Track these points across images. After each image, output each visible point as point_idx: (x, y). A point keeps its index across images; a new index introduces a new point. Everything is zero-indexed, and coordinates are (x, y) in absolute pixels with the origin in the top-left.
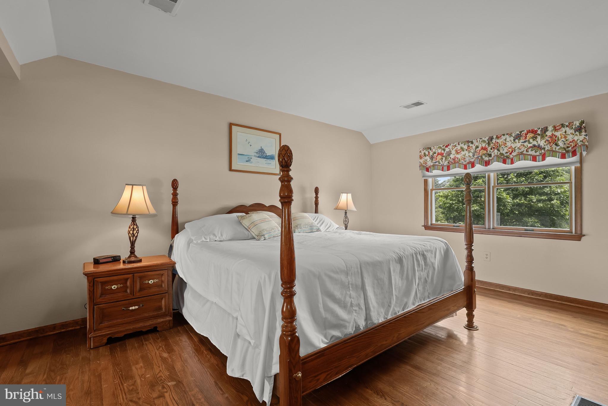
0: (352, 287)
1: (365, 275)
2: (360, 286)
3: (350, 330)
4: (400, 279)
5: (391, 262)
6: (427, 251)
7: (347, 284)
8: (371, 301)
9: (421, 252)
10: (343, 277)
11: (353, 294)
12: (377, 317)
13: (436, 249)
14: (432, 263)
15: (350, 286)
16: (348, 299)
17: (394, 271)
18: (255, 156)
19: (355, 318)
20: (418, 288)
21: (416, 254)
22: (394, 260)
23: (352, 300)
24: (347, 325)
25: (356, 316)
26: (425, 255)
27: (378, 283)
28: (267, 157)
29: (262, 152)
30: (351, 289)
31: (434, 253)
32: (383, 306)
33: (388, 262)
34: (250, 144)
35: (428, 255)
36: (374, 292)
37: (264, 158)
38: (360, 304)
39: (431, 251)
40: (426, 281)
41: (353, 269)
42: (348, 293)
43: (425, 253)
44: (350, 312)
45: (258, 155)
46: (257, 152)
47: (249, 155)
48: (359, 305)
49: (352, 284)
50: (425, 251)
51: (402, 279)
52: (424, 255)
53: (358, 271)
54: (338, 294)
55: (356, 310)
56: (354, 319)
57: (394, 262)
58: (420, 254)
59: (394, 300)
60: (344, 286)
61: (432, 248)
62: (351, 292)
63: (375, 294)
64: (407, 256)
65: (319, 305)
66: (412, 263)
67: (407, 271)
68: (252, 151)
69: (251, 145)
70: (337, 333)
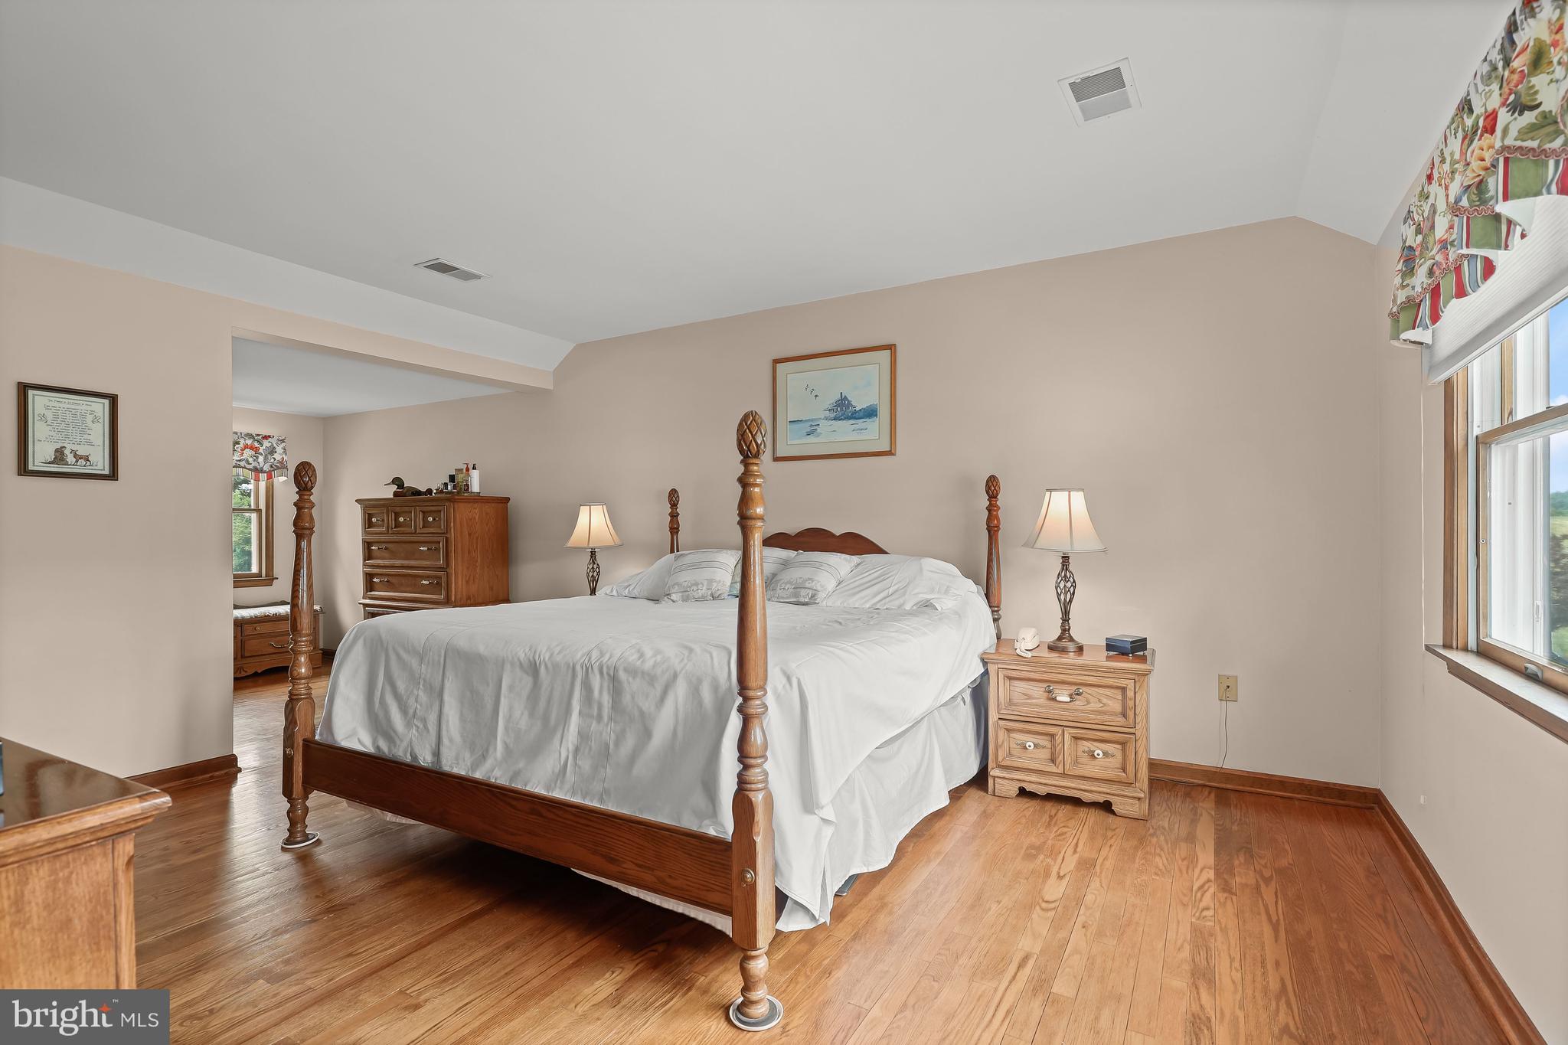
0: (424, 686)
1: (450, 674)
2: (437, 690)
3: (402, 754)
4: (526, 713)
5: (508, 667)
6: (633, 672)
7: (417, 676)
8: (447, 726)
9: (608, 667)
10: (414, 662)
11: (423, 697)
12: (452, 763)
13: (675, 676)
14: (642, 713)
15: (422, 682)
16: (412, 702)
17: (511, 688)
18: (826, 418)
19: (413, 739)
20: (575, 758)
21: (587, 670)
22: (518, 663)
23: (418, 707)
24: (398, 742)
25: (415, 735)
26: (620, 682)
27: (472, 701)
28: (855, 416)
29: (843, 405)
30: (421, 686)
31: (659, 688)
32: (472, 748)
33: (501, 664)
34: (814, 394)
35: (632, 686)
36: (462, 714)
37: (849, 418)
38: (428, 721)
39: (651, 679)
40: (605, 753)
41: (431, 654)
42: (415, 692)
43: (622, 675)
44: (409, 725)
45: (833, 415)
46: (830, 407)
47: (812, 420)
48: (424, 721)
49: (425, 680)
50: (626, 670)
51: (532, 715)
52: (614, 679)
53: (439, 661)
54: (401, 686)
55: (418, 727)
56: (411, 739)
57: (518, 669)
58: (601, 673)
59: (495, 749)
60: (414, 679)
61: (659, 671)
62: (421, 693)
63: (462, 719)
64: (556, 666)
65: (376, 691)
66: (568, 687)
67: (549, 702)
68: (818, 410)
69: (816, 396)
70: (384, 746)
